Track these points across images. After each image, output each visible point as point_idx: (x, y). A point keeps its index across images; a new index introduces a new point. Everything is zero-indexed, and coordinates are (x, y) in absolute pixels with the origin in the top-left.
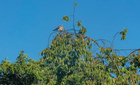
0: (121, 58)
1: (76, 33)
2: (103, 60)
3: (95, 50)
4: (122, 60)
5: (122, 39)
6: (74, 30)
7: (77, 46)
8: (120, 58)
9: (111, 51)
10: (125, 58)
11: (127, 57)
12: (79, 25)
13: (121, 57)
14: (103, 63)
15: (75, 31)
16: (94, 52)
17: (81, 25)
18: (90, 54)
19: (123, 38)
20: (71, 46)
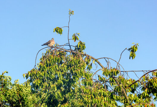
0: (130, 82)
1: (72, 49)
2: (106, 84)
3: (96, 72)
4: (132, 85)
6: (69, 45)
7: (73, 67)
8: (128, 82)
9: (117, 72)
10: (135, 82)
11: (138, 81)
12: (76, 38)
13: (131, 80)
14: (107, 88)
15: (70, 46)
16: (95, 73)
17: (78, 39)
18: (90, 77)
19: (132, 56)
20: (66, 66)
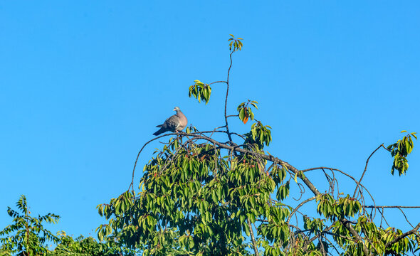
0: (389, 236)
1: (233, 141)
2: (324, 240)
3: (300, 206)
4: (393, 243)
5: (396, 171)
6: (228, 132)
7: (240, 187)
8: (384, 236)
9: (356, 208)
10: (403, 236)
11: (411, 233)
12: (246, 115)
13: (391, 231)
14: (327, 251)
15: (229, 135)
16: (296, 210)
17: (250, 116)
18: (283, 219)
19: (399, 168)
20: (219, 186)
